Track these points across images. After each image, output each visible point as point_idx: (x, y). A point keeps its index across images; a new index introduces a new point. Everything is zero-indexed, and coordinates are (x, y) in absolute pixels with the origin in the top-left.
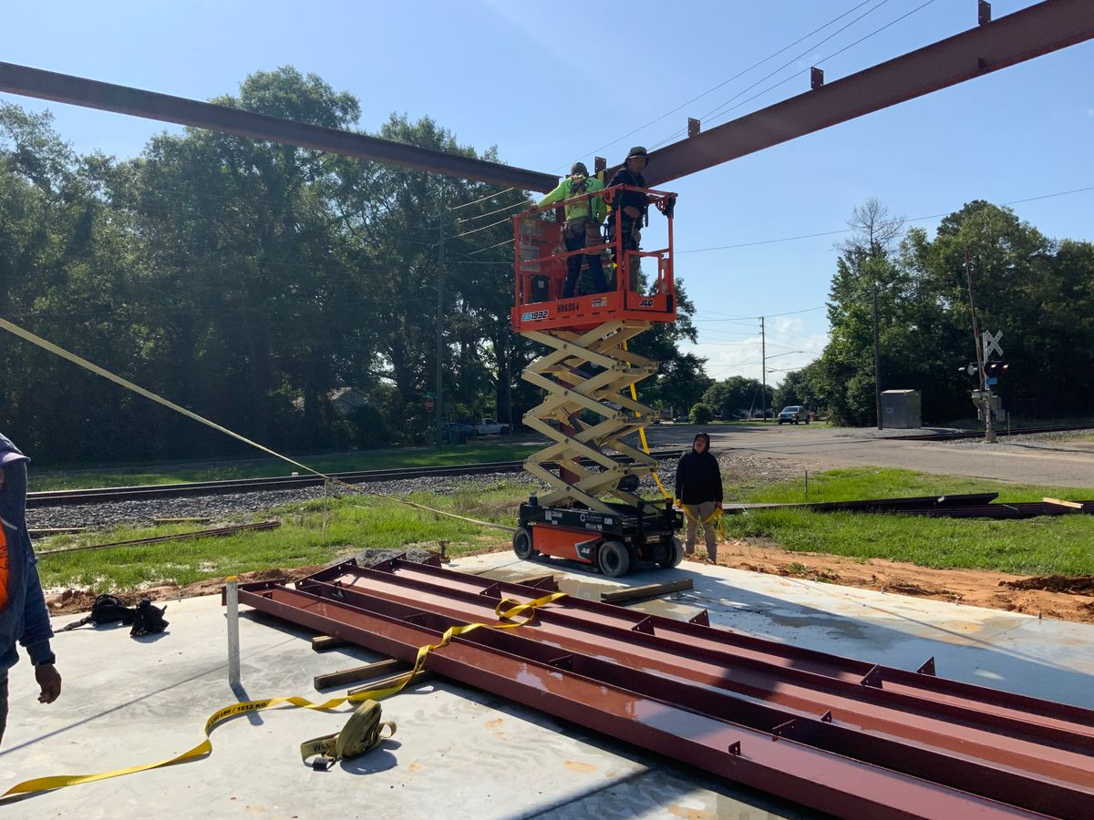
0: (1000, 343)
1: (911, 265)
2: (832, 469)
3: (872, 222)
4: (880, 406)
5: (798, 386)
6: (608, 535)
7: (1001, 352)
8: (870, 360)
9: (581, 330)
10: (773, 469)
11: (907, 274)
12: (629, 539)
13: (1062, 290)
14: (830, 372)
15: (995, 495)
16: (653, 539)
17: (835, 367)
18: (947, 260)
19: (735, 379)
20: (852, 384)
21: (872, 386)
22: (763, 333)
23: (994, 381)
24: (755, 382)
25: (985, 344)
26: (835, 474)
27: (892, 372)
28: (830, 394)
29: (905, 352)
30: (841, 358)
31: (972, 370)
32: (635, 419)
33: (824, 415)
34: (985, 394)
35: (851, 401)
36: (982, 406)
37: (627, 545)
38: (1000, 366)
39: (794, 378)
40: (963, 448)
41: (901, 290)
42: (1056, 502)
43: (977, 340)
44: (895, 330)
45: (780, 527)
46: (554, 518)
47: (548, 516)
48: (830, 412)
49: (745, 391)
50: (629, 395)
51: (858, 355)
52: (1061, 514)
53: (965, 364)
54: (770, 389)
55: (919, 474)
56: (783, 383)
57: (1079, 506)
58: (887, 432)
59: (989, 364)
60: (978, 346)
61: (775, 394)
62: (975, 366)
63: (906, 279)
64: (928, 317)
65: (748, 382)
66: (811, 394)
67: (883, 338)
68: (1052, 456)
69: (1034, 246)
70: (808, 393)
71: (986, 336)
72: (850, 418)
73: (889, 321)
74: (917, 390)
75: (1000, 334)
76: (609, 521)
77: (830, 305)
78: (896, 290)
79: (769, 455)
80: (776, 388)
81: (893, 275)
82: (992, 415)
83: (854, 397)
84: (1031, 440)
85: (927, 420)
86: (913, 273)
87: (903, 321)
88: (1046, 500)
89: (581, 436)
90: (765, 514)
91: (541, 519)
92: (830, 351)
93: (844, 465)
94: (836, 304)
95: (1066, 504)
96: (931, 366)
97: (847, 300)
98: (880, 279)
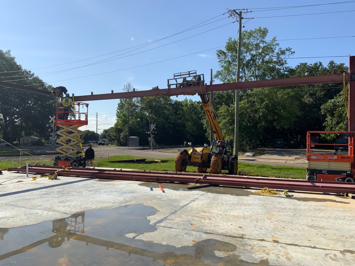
0: (155, 127)
1: (139, 102)
2: (114, 155)
3: (129, 90)
4: (129, 141)
5: (107, 134)
6: (75, 161)
7: (155, 129)
8: (127, 128)
9: (70, 126)
10: (100, 156)
11: (138, 105)
12: (78, 162)
13: (174, 113)
14: (116, 131)
15: (146, 159)
16: (82, 162)
17: (117, 129)
18: (148, 102)
19: (87, 131)
20: (122, 134)
21: (127, 135)
22: (97, 117)
23: (153, 136)
24: (93, 132)
25: (152, 127)
26: (115, 156)
27: (132, 132)
28: (116, 137)
29: (136, 126)
30: (119, 127)
31: (149, 133)
32: (80, 142)
33: (114, 143)
34: (151, 139)
35: (121, 139)
36: (151, 141)
37: (78, 163)
38: (155, 132)
39: (106, 131)
40: (146, 151)
41: (136, 109)
42: (157, 161)
43: (150, 126)
44: (134, 120)
45: (102, 165)
46: (63, 159)
47: (62, 159)
48: (116, 142)
49: (90, 135)
50: (78, 137)
51: (124, 127)
52: (157, 163)
53: (147, 131)
54: (98, 135)
55: (133, 156)
56: (102, 133)
57: (160, 161)
58: (130, 148)
59: (152, 132)
60: (150, 127)
61: (100, 136)
62: (149, 132)
63: (137, 106)
64: (142, 117)
65: (91, 132)
66: (111, 137)
67: (131, 122)
68: (164, 153)
69: (168, 101)
70: (109, 136)
71: (152, 125)
72: (121, 144)
73: (133, 118)
74: (138, 137)
75: (155, 125)
76: (75, 159)
77: (117, 111)
78: (135, 109)
79: (99, 152)
80: (100, 134)
81: (134, 105)
82: (153, 144)
83: (122, 138)
84: (162, 150)
85: (140, 145)
86: (139, 105)
87: (136, 117)
88: (155, 160)
89: (69, 144)
90: (99, 163)
91: (60, 159)
92: (116, 125)
93: (117, 154)
94: (119, 111)
95: (158, 161)
96: (142, 130)
97: (121, 111)
98: (131, 106)
